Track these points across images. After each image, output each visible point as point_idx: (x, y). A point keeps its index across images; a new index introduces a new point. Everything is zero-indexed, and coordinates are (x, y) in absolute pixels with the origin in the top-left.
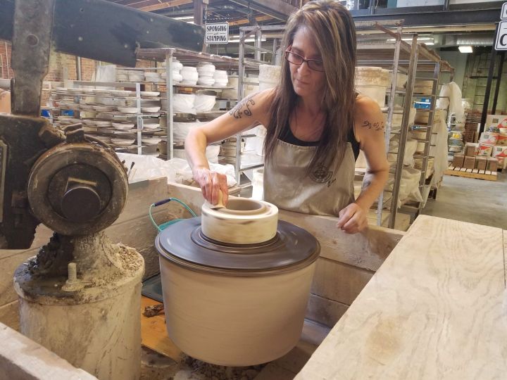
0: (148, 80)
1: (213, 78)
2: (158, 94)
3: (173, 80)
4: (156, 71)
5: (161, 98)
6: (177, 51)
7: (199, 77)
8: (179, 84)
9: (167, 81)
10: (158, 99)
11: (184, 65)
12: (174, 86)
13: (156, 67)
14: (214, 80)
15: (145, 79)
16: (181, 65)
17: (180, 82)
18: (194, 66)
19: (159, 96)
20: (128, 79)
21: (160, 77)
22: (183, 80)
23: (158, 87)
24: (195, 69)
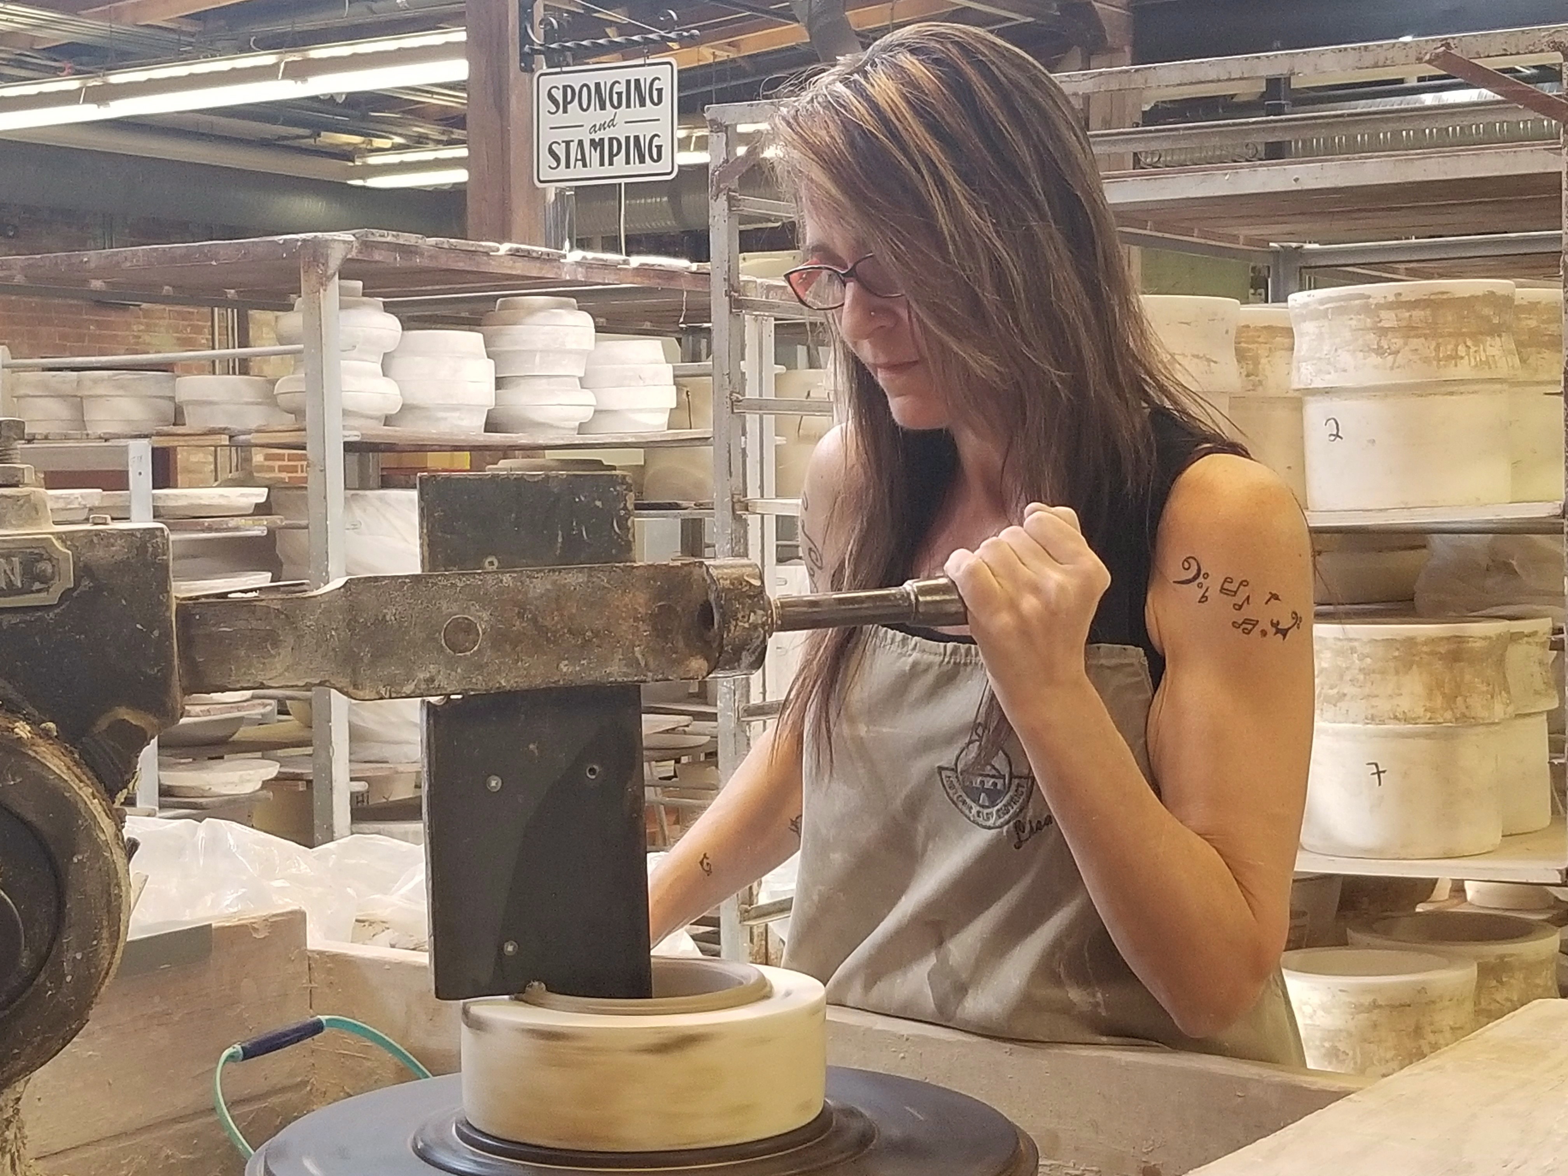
0: (193, 422)
1: (583, 383)
2: (259, 495)
3: (346, 413)
4: (243, 367)
5: (277, 520)
6: (366, 245)
7: (500, 383)
8: (379, 432)
9: (308, 423)
10: (257, 529)
11: (408, 323)
12: (349, 447)
13: (244, 343)
14: (587, 397)
15: (178, 418)
16: (392, 322)
17: (388, 420)
18: (471, 323)
19: (261, 509)
20: (81, 422)
21: (270, 399)
22: (406, 408)
23: (258, 457)
24: (471, 340)
